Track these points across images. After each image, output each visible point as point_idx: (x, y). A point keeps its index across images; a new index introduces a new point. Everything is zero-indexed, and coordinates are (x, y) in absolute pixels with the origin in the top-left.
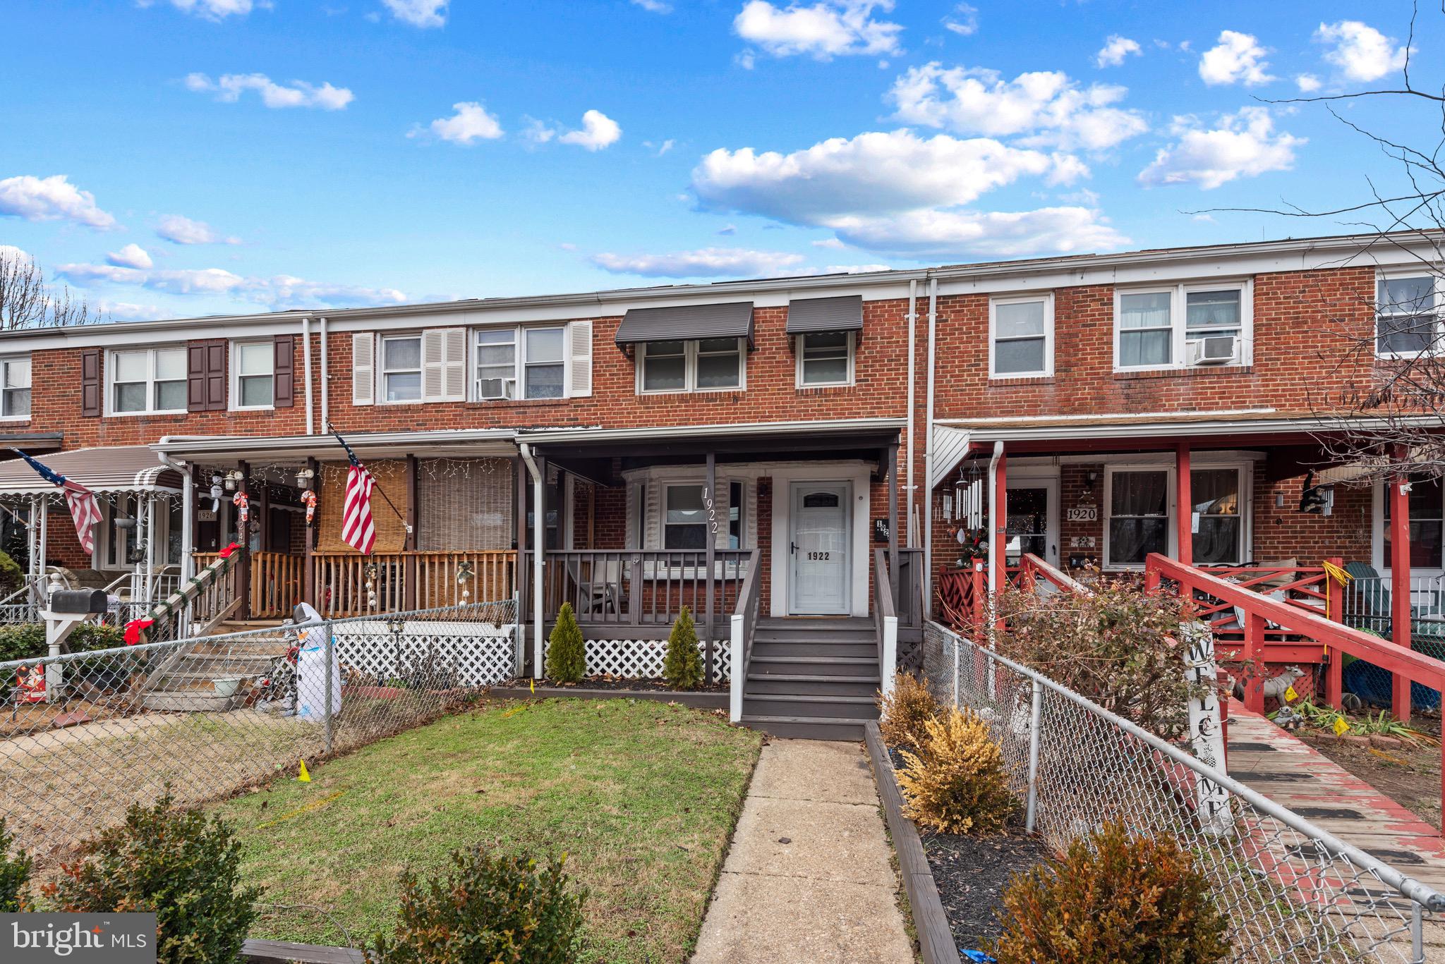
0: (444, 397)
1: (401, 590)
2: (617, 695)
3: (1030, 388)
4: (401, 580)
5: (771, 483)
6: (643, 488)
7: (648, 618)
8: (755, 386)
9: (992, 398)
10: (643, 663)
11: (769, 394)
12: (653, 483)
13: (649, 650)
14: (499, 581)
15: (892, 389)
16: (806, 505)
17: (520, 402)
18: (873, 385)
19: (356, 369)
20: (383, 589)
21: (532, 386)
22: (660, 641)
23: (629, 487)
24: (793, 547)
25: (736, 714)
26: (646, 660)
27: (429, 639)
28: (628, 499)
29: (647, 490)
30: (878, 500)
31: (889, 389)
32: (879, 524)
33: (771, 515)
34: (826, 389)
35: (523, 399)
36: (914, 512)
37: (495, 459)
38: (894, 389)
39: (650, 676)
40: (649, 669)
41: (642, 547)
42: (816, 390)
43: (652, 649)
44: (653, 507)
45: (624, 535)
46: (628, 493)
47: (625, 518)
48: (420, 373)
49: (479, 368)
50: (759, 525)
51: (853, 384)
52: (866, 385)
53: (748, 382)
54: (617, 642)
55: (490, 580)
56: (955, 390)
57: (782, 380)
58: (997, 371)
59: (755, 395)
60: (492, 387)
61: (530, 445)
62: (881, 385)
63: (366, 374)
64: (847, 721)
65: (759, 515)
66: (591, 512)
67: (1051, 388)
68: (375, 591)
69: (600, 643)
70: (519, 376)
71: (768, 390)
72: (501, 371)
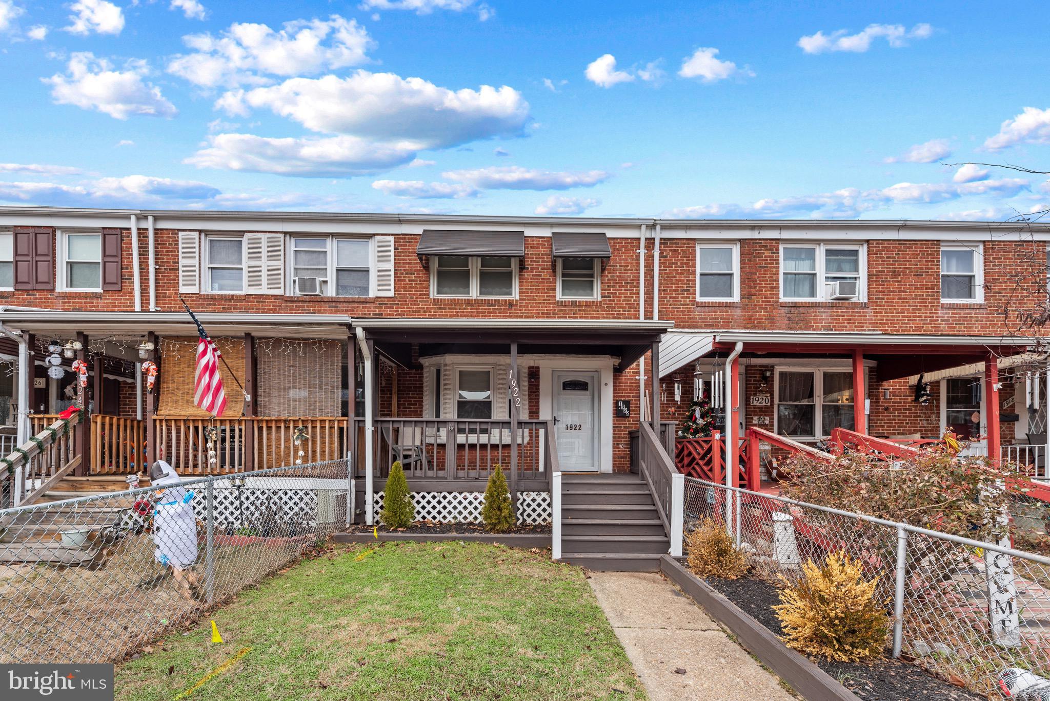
0: (264, 290)
1: (240, 450)
2: (448, 539)
3: (724, 309)
4: (241, 442)
5: (539, 371)
6: (438, 372)
7: (461, 474)
8: (526, 296)
9: (699, 315)
10: (457, 511)
11: (536, 303)
12: (448, 368)
13: (463, 500)
14: (331, 443)
15: (628, 304)
16: (564, 389)
17: (332, 298)
18: (614, 301)
19: (182, 262)
20: (223, 449)
21: (341, 286)
22: (472, 492)
23: (425, 370)
24: (555, 420)
25: (557, 553)
26: (460, 508)
27: (267, 491)
28: (425, 380)
29: (442, 373)
30: (619, 386)
31: (626, 304)
32: (621, 404)
33: (539, 396)
34: (579, 302)
35: (334, 295)
36: (645, 396)
37: (326, 341)
38: (630, 304)
39: (463, 521)
40: (463, 516)
41: (438, 415)
42: (572, 301)
43: (465, 499)
44: (448, 387)
45: (422, 408)
46: (425, 375)
47: (422, 394)
48: (241, 269)
49: (295, 269)
50: (529, 402)
51: (599, 299)
52: (609, 300)
53: (520, 293)
54: (436, 494)
55: (323, 443)
56: (673, 308)
57: (546, 293)
58: (701, 296)
59: (526, 303)
60: (308, 284)
61: (364, 329)
62: (620, 301)
63: (192, 267)
64: (643, 556)
65: (529, 395)
66: (395, 390)
67: (739, 310)
68: (216, 450)
69: (421, 494)
70: (331, 277)
71: (535, 300)
72: (314, 271)
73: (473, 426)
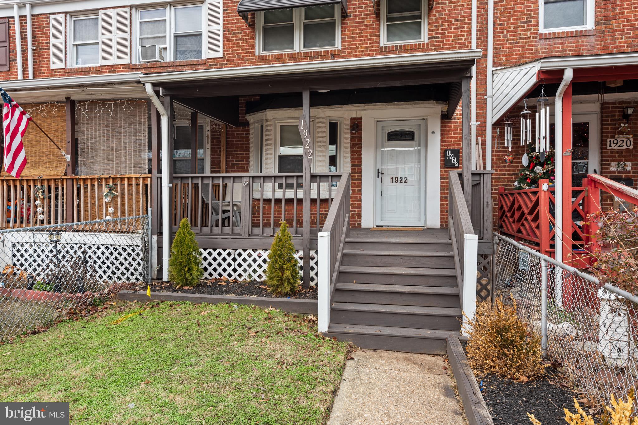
0: (115, 61)
1: (63, 207)
2: (223, 300)
3: (574, 39)
4: (63, 199)
5: (361, 122)
6: (262, 127)
7: (257, 230)
8: (348, 45)
9: (542, 49)
10: (252, 269)
11: (359, 51)
12: (269, 123)
13: (257, 258)
14: (138, 200)
15: (458, 44)
16: (389, 140)
17: (169, 63)
18: (442, 41)
19: (53, 41)
20: (49, 207)
21: (180, 52)
22: (266, 250)
23: (251, 127)
24: (379, 173)
25: (323, 325)
26: (255, 266)
27: (83, 246)
28: (251, 136)
29: (264, 129)
30: (447, 134)
31: (456, 44)
32: (449, 153)
33: (361, 148)
34: (404, 46)
35: (172, 60)
36: (477, 143)
37: (133, 100)
38: (460, 43)
39: (258, 280)
40: (257, 274)
41: (261, 172)
42: (397, 46)
43: (260, 257)
44: (269, 142)
45: (248, 164)
46: (251, 132)
47: (249, 151)
48: (98, 43)
49: (140, 39)
50: (352, 155)
51: (426, 41)
52: (437, 42)
53: (342, 42)
54: (231, 251)
55: (130, 200)
56: (511, 43)
57: (369, 40)
58: (546, 26)
59: (348, 52)
60: (149, 52)
61: (154, 85)
62: (449, 41)
63: (60, 45)
65: (351, 148)
66: (223, 147)
67: (592, 39)
68: (43, 208)
69: (217, 251)
70: (170, 43)
71: (358, 48)
72: (156, 39)
73: (290, 181)
